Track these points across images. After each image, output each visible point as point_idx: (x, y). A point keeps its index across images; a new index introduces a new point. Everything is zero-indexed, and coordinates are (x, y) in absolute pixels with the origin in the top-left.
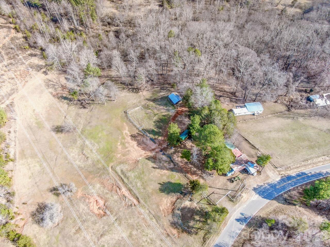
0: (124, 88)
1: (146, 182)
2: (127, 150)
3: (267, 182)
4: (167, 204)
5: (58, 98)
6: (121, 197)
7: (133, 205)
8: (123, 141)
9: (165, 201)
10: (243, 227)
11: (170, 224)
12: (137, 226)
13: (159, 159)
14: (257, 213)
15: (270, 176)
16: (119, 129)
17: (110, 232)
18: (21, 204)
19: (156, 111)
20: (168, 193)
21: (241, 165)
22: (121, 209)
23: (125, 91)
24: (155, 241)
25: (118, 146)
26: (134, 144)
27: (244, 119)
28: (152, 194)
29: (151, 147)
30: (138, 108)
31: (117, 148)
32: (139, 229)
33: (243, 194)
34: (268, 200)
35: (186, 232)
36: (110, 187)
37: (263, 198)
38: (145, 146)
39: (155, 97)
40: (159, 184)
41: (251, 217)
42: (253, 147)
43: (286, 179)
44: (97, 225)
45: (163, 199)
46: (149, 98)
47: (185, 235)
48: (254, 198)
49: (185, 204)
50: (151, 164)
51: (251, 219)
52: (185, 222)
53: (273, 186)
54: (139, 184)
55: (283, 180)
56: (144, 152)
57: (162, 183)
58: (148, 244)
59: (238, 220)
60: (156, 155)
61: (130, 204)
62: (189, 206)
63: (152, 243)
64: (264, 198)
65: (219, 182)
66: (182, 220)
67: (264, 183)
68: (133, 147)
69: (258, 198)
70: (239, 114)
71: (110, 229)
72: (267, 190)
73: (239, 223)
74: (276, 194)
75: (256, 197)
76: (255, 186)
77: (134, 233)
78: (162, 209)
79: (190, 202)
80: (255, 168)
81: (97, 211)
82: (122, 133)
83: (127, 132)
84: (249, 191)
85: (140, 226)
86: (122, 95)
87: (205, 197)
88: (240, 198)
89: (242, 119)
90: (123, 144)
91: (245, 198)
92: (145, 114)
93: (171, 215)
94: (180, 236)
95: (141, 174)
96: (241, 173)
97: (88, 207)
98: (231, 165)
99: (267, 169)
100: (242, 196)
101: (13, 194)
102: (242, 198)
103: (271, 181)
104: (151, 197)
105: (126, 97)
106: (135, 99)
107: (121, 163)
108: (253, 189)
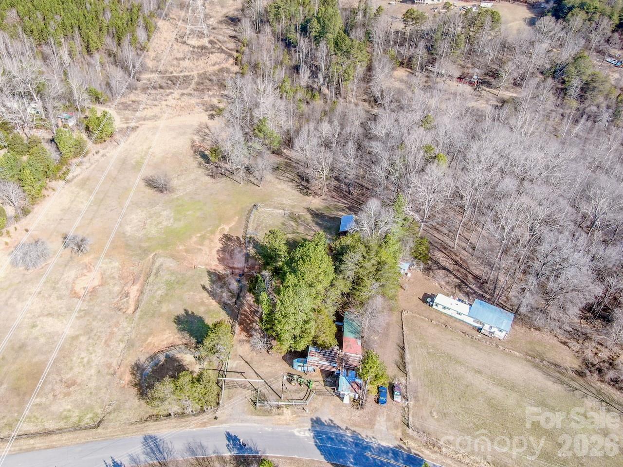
0: (292, 181)
1: (171, 296)
2: (199, 247)
3: (358, 430)
4: (163, 341)
5: (195, 152)
6: (123, 293)
7: (124, 310)
8: (208, 235)
9: (166, 336)
10: (227, 454)
11: (133, 364)
12: (95, 335)
13: (225, 284)
14: (276, 457)
15: (376, 427)
16: (222, 219)
17: (60, 317)
18: (23, 229)
19: (301, 229)
20: (181, 330)
21: (330, 361)
22: (104, 304)
23: (291, 184)
24: (91, 367)
25: (194, 237)
26: (216, 247)
27: (448, 323)
28: (161, 315)
29: (234, 263)
30: (281, 211)
31: (191, 237)
32: (93, 339)
33: (287, 412)
34: (323, 457)
35: (139, 390)
36: (126, 274)
37: (316, 445)
38: (228, 257)
39: (324, 213)
40: (185, 310)
41: (257, 452)
42: (402, 366)
43: (405, 456)
44: (60, 301)
45: (168, 332)
46: (314, 210)
47: (134, 391)
48: (299, 432)
49: (185, 356)
50: (206, 282)
51: (254, 456)
52: (153, 377)
53: (361, 446)
54: (159, 292)
55: (395, 453)
56: (217, 262)
57: (190, 313)
58: (80, 363)
59: (229, 437)
60: (227, 276)
61: (122, 306)
62: (184, 363)
63: (84, 366)
64: (319, 447)
65: (271, 366)
66: (153, 372)
67: (349, 427)
68: (211, 249)
69: (307, 437)
70: (444, 308)
71: (64, 315)
72: (340, 441)
73: (228, 443)
74: (351, 463)
75: (305, 434)
76: (325, 419)
77: (83, 339)
78: (149, 341)
79: (194, 360)
80: (355, 386)
81: (78, 288)
82: (220, 225)
83: (226, 229)
84: (303, 416)
85: (99, 337)
86: (279, 186)
87: (223, 369)
88: (275, 410)
89: (442, 321)
90: (203, 238)
91: (286, 420)
92: (280, 224)
93: (148, 356)
94: (126, 387)
95: (177, 283)
96: (324, 381)
97: (77, 278)
98: (311, 349)
99: (385, 414)
100: (280, 411)
101: (26, 212)
102: (279, 414)
103: (367, 436)
104: (155, 317)
105: (282, 191)
106: (292, 199)
107: (173, 257)
108: (315, 419)
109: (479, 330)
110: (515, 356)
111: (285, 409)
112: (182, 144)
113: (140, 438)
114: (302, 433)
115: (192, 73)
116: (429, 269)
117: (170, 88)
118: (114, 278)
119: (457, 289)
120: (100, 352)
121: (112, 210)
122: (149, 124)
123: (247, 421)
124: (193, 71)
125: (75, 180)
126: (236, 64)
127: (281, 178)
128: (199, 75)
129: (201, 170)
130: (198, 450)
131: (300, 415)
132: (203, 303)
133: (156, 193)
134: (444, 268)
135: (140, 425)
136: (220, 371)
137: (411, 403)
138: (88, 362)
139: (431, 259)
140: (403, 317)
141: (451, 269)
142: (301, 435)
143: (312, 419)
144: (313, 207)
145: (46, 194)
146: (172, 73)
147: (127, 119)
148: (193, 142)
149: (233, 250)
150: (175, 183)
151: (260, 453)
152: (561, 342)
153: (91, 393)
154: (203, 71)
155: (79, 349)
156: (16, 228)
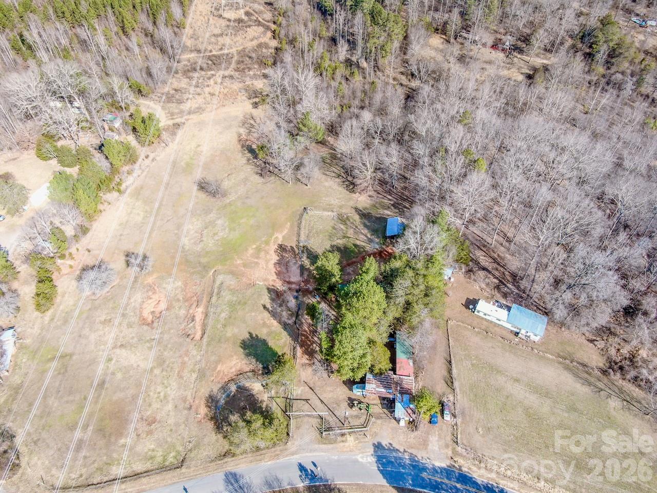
0: (339, 176)
1: (235, 319)
2: (256, 260)
3: (414, 452)
4: (231, 368)
5: (243, 146)
6: (189, 316)
7: (192, 336)
8: (263, 246)
9: (234, 362)
10: (301, 485)
11: (207, 396)
12: (168, 367)
13: (283, 301)
14: (344, 484)
15: (430, 447)
16: (275, 226)
17: (133, 349)
18: (85, 248)
19: (350, 233)
20: (248, 355)
21: (385, 387)
22: (172, 331)
23: (337, 180)
24: (168, 401)
25: (250, 249)
26: (272, 259)
27: (490, 330)
28: (227, 340)
29: (290, 277)
30: (330, 213)
31: (247, 250)
32: (167, 371)
33: (350, 439)
34: (385, 480)
35: (215, 423)
36: (189, 295)
37: (379, 470)
38: (284, 270)
39: (371, 212)
40: (249, 333)
41: (327, 481)
42: (450, 381)
43: (457, 475)
44: (131, 330)
45: (235, 357)
46: (361, 209)
47: (210, 425)
48: (362, 458)
49: (253, 385)
50: (266, 299)
51: (324, 485)
52: (226, 409)
53: (417, 467)
54: (223, 315)
55: (448, 472)
56: (275, 277)
57: (254, 336)
59: (302, 468)
60: (285, 292)
61: (190, 332)
62: (254, 392)
63: (161, 401)
64: (381, 471)
65: (333, 392)
66: (226, 403)
67: (406, 450)
68: (267, 262)
69: (371, 463)
70: (486, 314)
71: (135, 346)
72: (400, 465)
73: (300, 474)
74: (410, 484)
75: (368, 459)
76: (384, 443)
77: (157, 371)
78: (218, 369)
79: (262, 388)
80: (410, 411)
81: (146, 314)
82: (273, 234)
83: (279, 237)
84: (365, 442)
85: (172, 368)
86: (327, 184)
87: (289, 397)
88: (339, 438)
89: (483, 327)
90: (259, 250)
91: (349, 446)
92: (331, 228)
93: (220, 386)
94: (203, 421)
95: (239, 303)
96: (381, 403)
97: (143, 302)
98: (369, 376)
99: (437, 433)
100: (344, 439)
101: (84, 230)
102: (343, 441)
103: (422, 458)
104: (222, 343)
105: (330, 190)
106: (340, 199)
107: (232, 273)
108: (376, 444)
109: (517, 334)
111: (348, 436)
112: (229, 139)
113: (220, 476)
114: (365, 459)
115: (231, 51)
116: (470, 271)
117: (211, 69)
118: (178, 300)
119: (495, 290)
120: (174, 385)
121: (168, 221)
122: (194, 118)
123: (315, 451)
124: (232, 48)
125: (129, 191)
126: (274, 38)
127: (328, 173)
128: (239, 53)
129: (250, 167)
130: (275, 483)
131: (362, 440)
132: (264, 324)
133: (208, 197)
134: (484, 269)
135: (220, 462)
136: (287, 398)
137: (459, 420)
138: (165, 397)
139: (472, 260)
140: (449, 327)
141: (490, 268)
142: (364, 460)
143: (374, 444)
144: (360, 206)
145: (102, 209)
146: (211, 51)
147: (172, 114)
148: (240, 135)
149: (288, 262)
150: (226, 184)
151: (329, 481)
152: (588, 340)
153: (171, 430)
154: (242, 47)
155: (155, 383)
156: (78, 250)
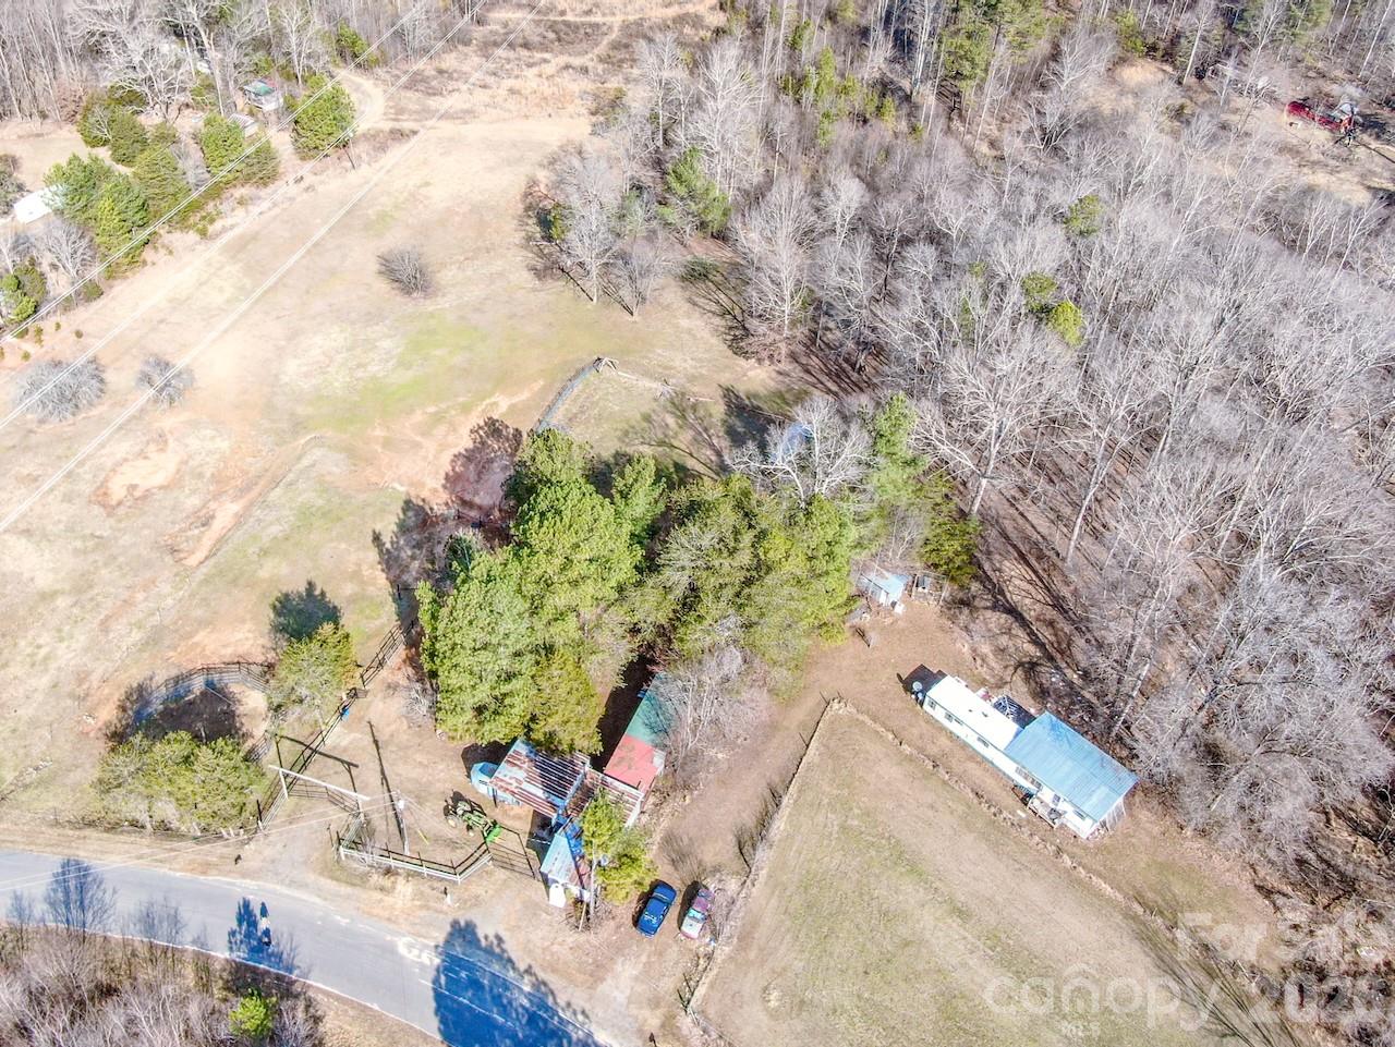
0: (725, 314)
1: (296, 544)
2: (418, 439)
3: (554, 981)
4: (224, 646)
5: (529, 208)
6: (201, 514)
7: (182, 555)
8: (453, 412)
9: (240, 636)
10: (221, 954)
11: (135, 685)
12: (92, 599)
13: (429, 539)
14: (328, 994)
15: (603, 988)
16: (504, 379)
17: (43, 543)
18: (74, 328)
19: (683, 438)
20: (279, 629)
21: (552, 787)
22: (146, 532)
23: (717, 321)
24: (46, 670)
25: (419, 412)
26: (456, 446)
27: (944, 760)
28: (253, 584)
29: (476, 493)
30: (656, 385)
31: (412, 411)
32: (83, 607)
33: (404, 890)
34: (436, 1024)
36: (229, 472)
37: (435, 991)
38: (472, 476)
39: (765, 407)
40: (310, 584)
41: (290, 969)
45: (248, 626)
46: (741, 395)
48: (410, 946)
49: (248, 693)
50: (389, 525)
51: (279, 978)
52: (158, 725)
53: (541, 1026)
54: (275, 529)
56: (439, 484)
57: (317, 592)
58: (28, 655)
59: (246, 915)
60: (445, 521)
61: (183, 546)
62: (240, 710)
63: (33, 665)
64: (438, 997)
65: (425, 767)
66: (163, 714)
67: (536, 969)
68: (443, 447)
69: (422, 967)
70: (949, 717)
71: (53, 538)
72: (497, 999)
73: (235, 925)
75: (421, 956)
76: (485, 930)
77: (62, 602)
78: (196, 639)
79: (264, 708)
80: (585, 869)
81: (117, 490)
82: (491, 394)
83: (501, 406)
84: (436, 911)
85: (98, 605)
86: (684, 323)
87: (313, 746)
88: (376, 879)
89: (933, 750)
90: (438, 418)
91: (392, 908)
92: (639, 417)
93: (174, 672)
94: (92, 735)
95: (324, 515)
96: (531, 834)
97: (126, 460)
98: (520, 747)
99: (644, 958)
100: (387, 882)
101: (92, 293)
102: (382, 889)
103: (569, 1005)
104: (236, 586)
105: (687, 336)
106: (701, 360)
107: (350, 452)
108: (462, 923)
109: (1026, 798)
110: (1099, 895)
111: (401, 880)
112: (505, 186)
113: (53, 862)
114: (416, 952)
115: (609, 19)
116: (965, 603)
117: (546, 49)
118: (200, 476)
119: (1020, 671)
120: (81, 639)
121: (278, 318)
122: (447, 128)
123: (303, 886)
124: (614, 14)
125: (224, 238)
126: (722, 7)
127: (701, 301)
128: (626, 26)
129: (525, 253)
130: (165, 924)
131: (432, 904)
132: (356, 575)
133: (394, 292)
134: (1012, 611)
135: (70, 833)
136: (308, 747)
137: (723, 951)
138: (46, 658)
139: (983, 579)
140: (826, 717)
141: (1030, 616)
142: (412, 956)
143: (455, 924)
144: (742, 389)
145: (149, 260)
146: (563, 13)
147: (400, 111)
148: (533, 183)
149: (491, 461)
150: (446, 276)
151: (296, 972)
152: (1259, 888)
153: (14, 731)
154: (637, 16)
155: (43, 625)
156: (58, 326)
